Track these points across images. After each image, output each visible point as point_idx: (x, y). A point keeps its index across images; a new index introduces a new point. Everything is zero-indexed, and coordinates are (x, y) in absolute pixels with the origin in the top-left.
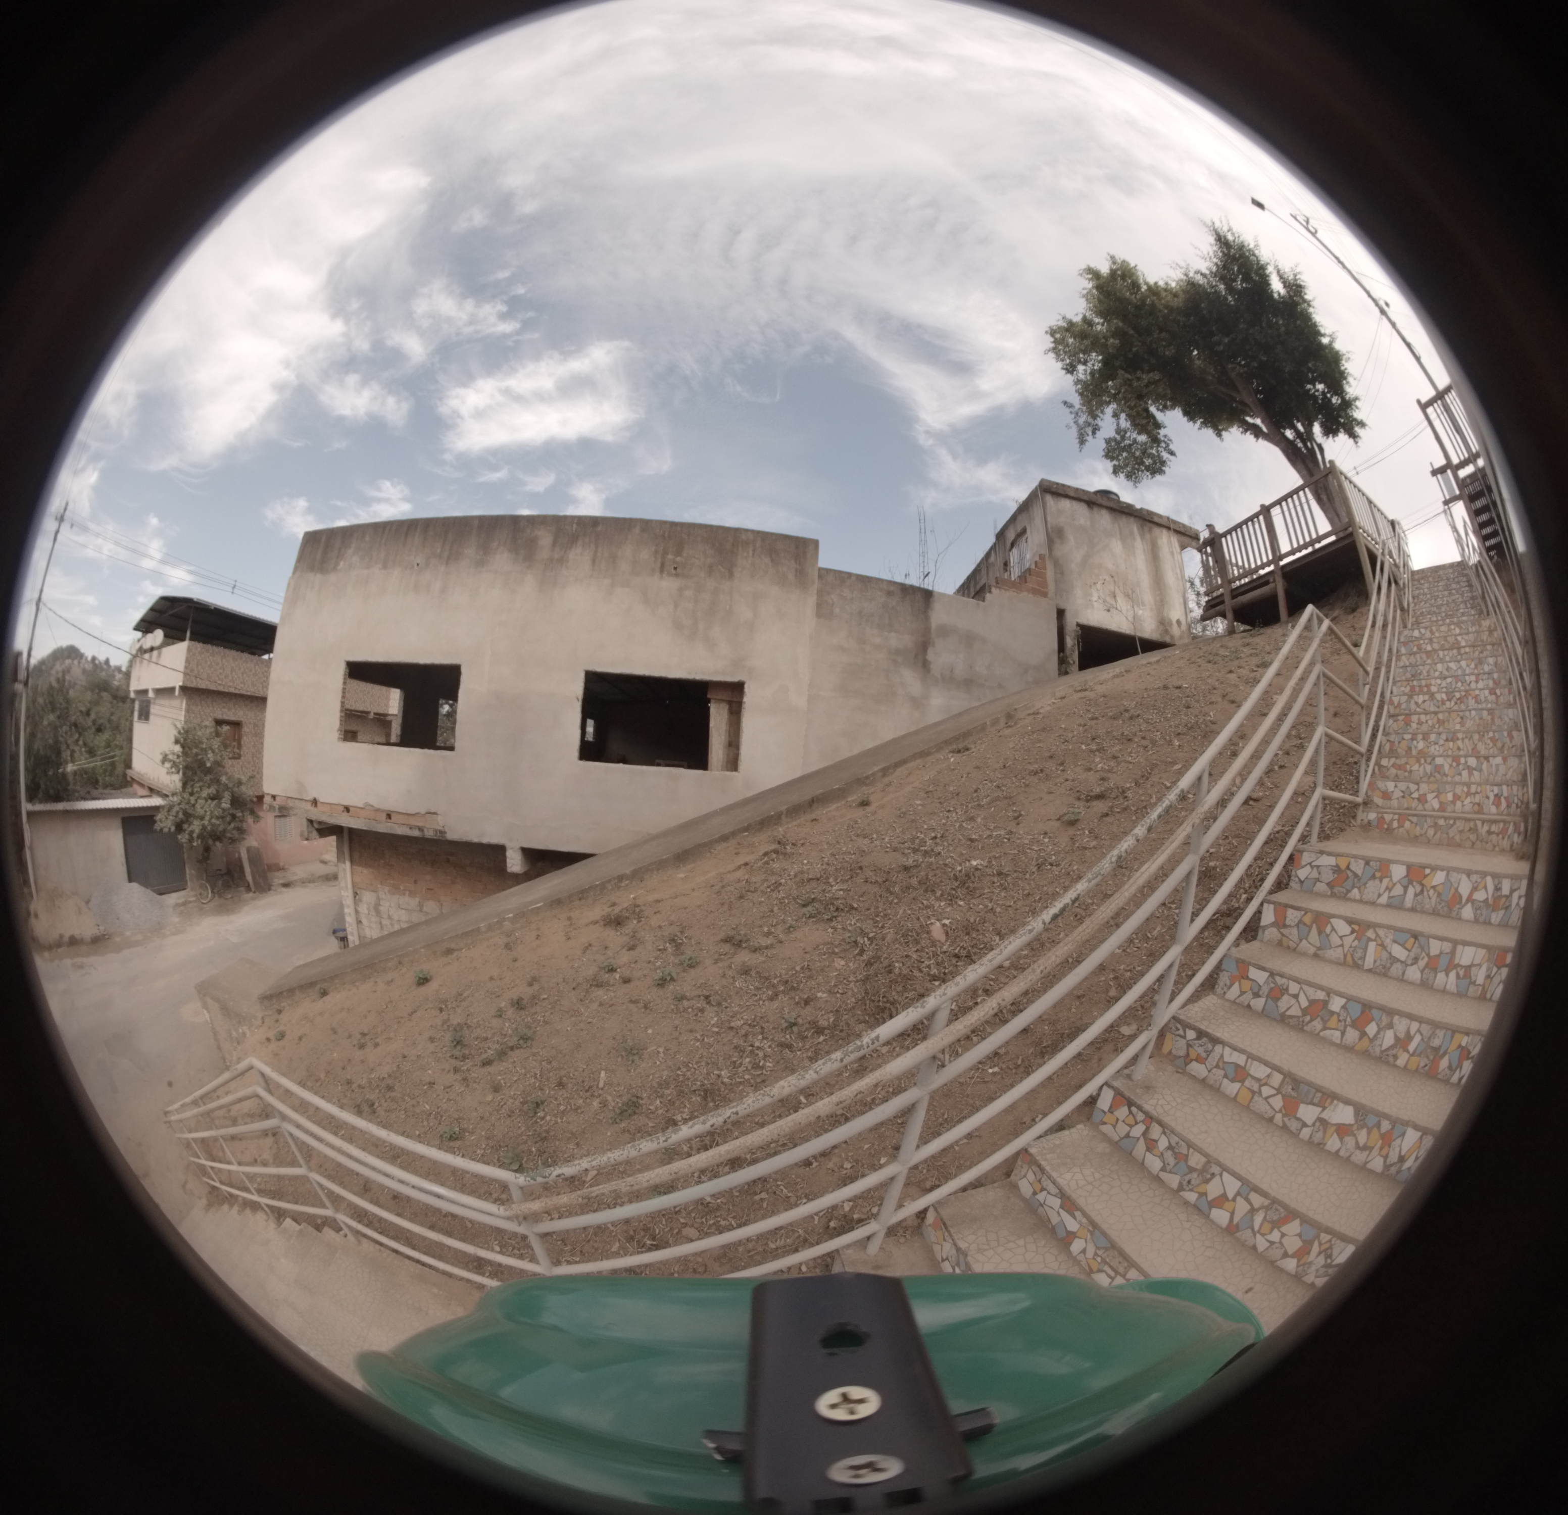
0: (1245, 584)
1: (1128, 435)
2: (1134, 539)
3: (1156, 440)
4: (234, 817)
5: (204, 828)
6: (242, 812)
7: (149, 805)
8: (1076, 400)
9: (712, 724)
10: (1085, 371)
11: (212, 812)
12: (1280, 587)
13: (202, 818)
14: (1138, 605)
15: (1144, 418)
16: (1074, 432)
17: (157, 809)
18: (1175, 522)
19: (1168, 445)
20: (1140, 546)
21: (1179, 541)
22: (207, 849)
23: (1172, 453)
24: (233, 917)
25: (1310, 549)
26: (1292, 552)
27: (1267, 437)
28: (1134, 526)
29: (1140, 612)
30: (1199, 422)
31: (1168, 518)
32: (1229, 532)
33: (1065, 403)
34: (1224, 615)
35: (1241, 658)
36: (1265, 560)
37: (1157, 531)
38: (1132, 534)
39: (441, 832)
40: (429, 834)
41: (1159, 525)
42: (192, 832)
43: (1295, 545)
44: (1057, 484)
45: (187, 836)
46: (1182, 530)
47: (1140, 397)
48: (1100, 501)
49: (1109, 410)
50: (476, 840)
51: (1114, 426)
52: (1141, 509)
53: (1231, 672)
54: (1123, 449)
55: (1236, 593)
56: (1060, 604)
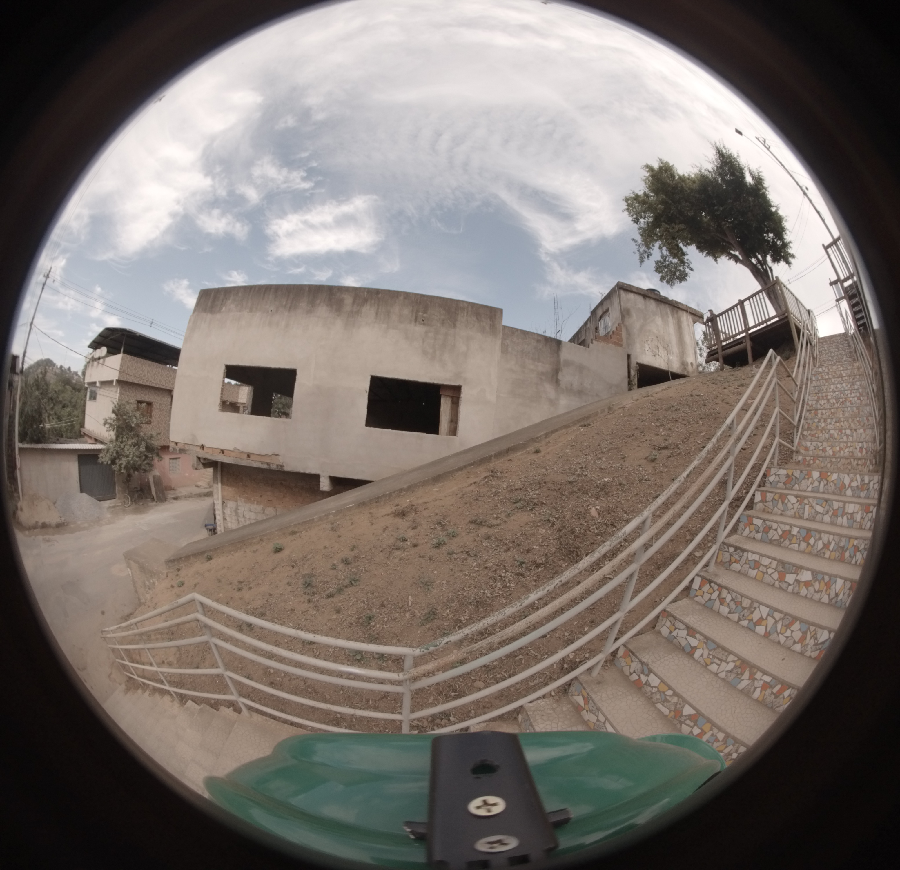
0: (731, 342)
1: (667, 259)
2: (668, 317)
3: (682, 262)
4: (147, 457)
5: (129, 462)
6: (152, 454)
7: (95, 448)
8: (639, 239)
9: (442, 409)
10: (645, 222)
11: (134, 453)
12: (748, 345)
13: (128, 456)
14: (670, 354)
15: (676, 250)
16: (637, 256)
17: (100, 450)
18: (690, 308)
19: (689, 265)
20: (671, 320)
21: (692, 319)
22: (129, 475)
23: (691, 269)
24: (143, 516)
25: (765, 325)
26: (755, 326)
27: (742, 262)
28: (668, 310)
29: (671, 358)
30: (705, 253)
31: (687, 306)
32: (721, 314)
33: (633, 240)
34: (717, 360)
35: (729, 382)
36: (740, 330)
37: (680, 313)
38: (667, 313)
39: (281, 466)
40: (273, 467)
41: (682, 309)
42: (121, 464)
43: (757, 322)
44: (627, 284)
45: (118, 467)
46: (694, 312)
47: (674, 238)
48: (650, 295)
49: (657, 244)
50: (302, 471)
51: (660, 254)
52: (672, 300)
53: (725, 388)
54: (665, 267)
55: (725, 347)
56: (628, 352)
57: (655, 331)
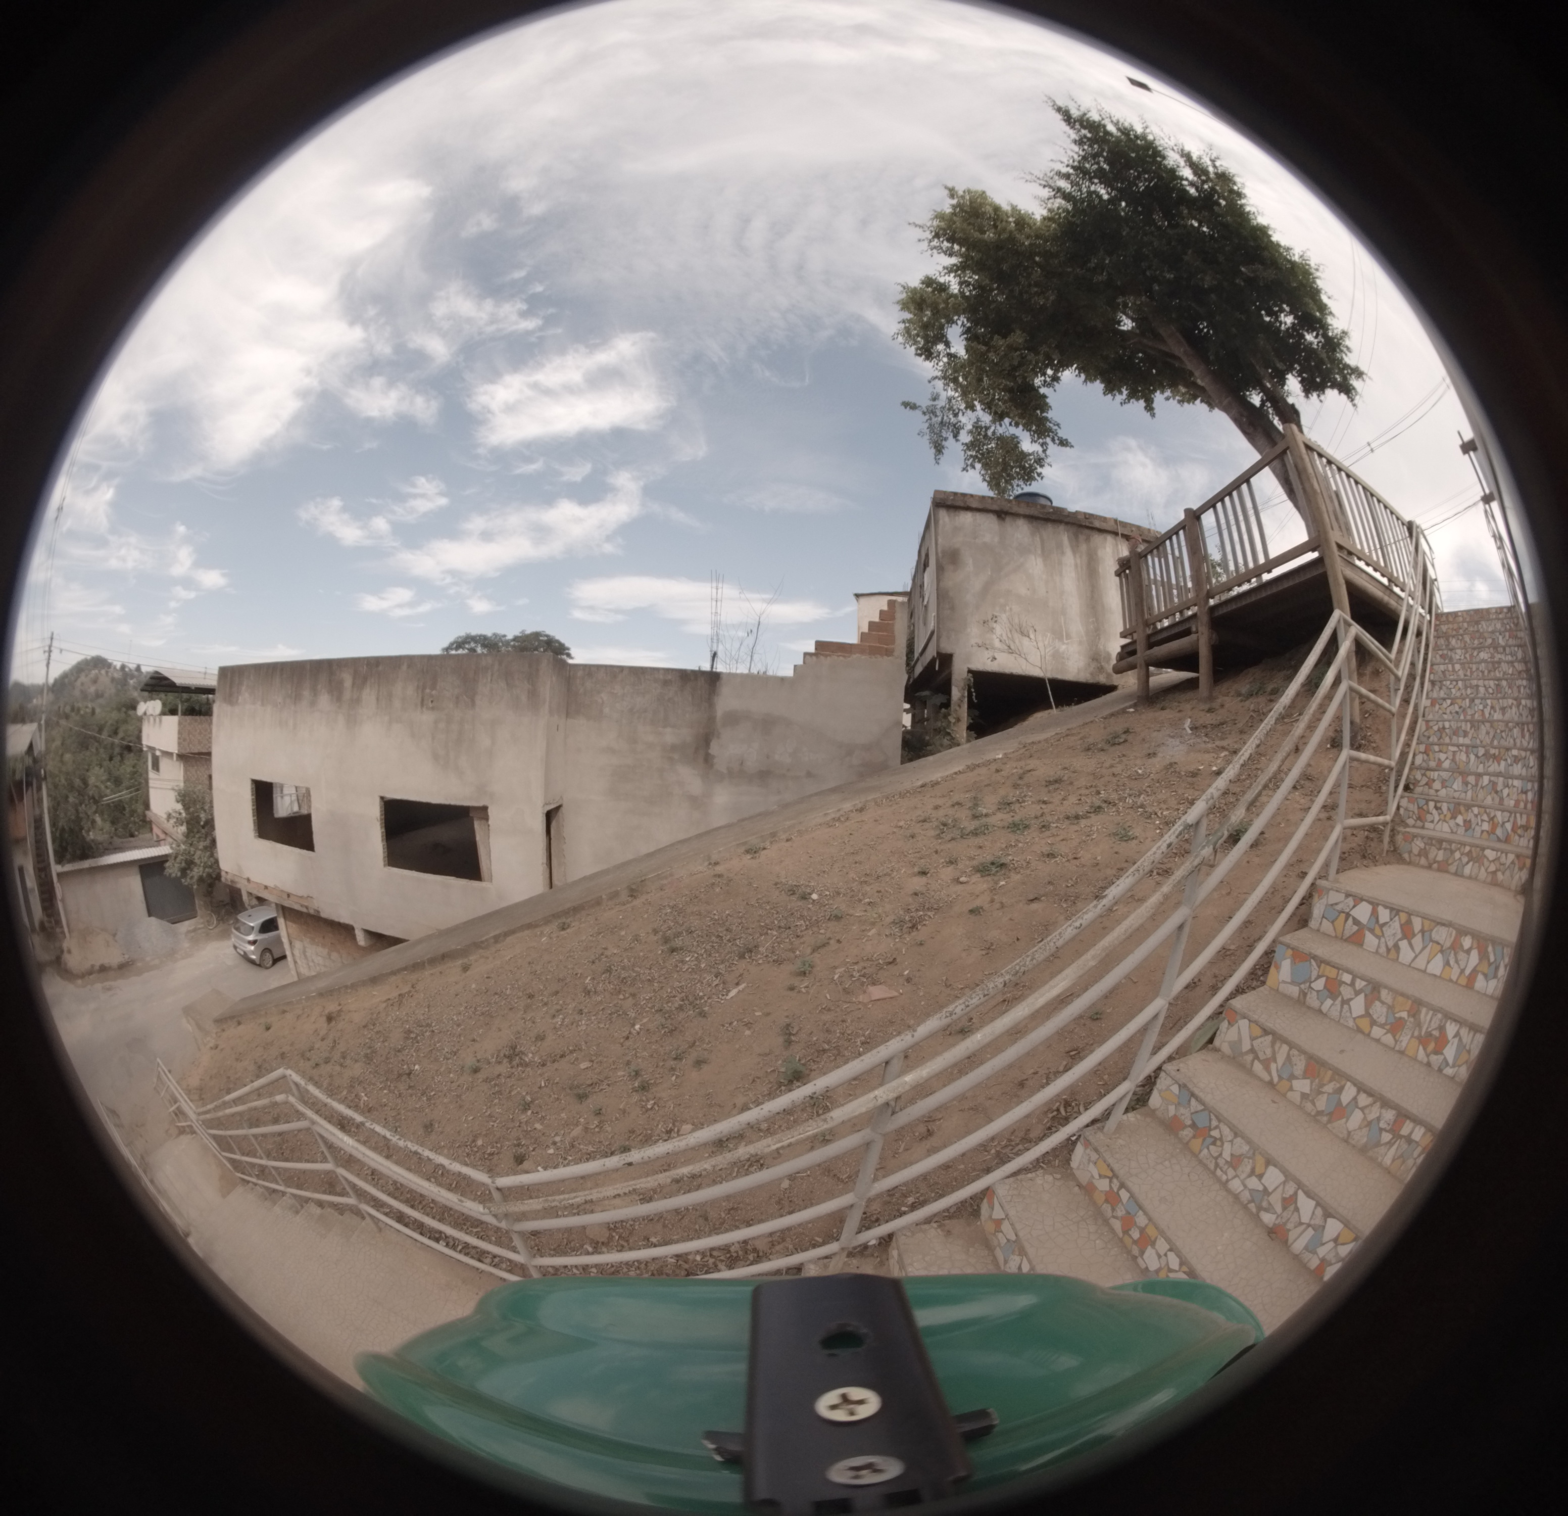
2: (1063, 553)
14: (1061, 638)
18: (1124, 525)
20: (1070, 561)
28: (1064, 536)
29: (1063, 647)
31: (1116, 521)
37: (1097, 538)
38: (1060, 547)
41: (1101, 531)
48: (1015, 509)
52: (1079, 513)
55: (1153, 640)
56: (946, 648)
57: (1023, 591)
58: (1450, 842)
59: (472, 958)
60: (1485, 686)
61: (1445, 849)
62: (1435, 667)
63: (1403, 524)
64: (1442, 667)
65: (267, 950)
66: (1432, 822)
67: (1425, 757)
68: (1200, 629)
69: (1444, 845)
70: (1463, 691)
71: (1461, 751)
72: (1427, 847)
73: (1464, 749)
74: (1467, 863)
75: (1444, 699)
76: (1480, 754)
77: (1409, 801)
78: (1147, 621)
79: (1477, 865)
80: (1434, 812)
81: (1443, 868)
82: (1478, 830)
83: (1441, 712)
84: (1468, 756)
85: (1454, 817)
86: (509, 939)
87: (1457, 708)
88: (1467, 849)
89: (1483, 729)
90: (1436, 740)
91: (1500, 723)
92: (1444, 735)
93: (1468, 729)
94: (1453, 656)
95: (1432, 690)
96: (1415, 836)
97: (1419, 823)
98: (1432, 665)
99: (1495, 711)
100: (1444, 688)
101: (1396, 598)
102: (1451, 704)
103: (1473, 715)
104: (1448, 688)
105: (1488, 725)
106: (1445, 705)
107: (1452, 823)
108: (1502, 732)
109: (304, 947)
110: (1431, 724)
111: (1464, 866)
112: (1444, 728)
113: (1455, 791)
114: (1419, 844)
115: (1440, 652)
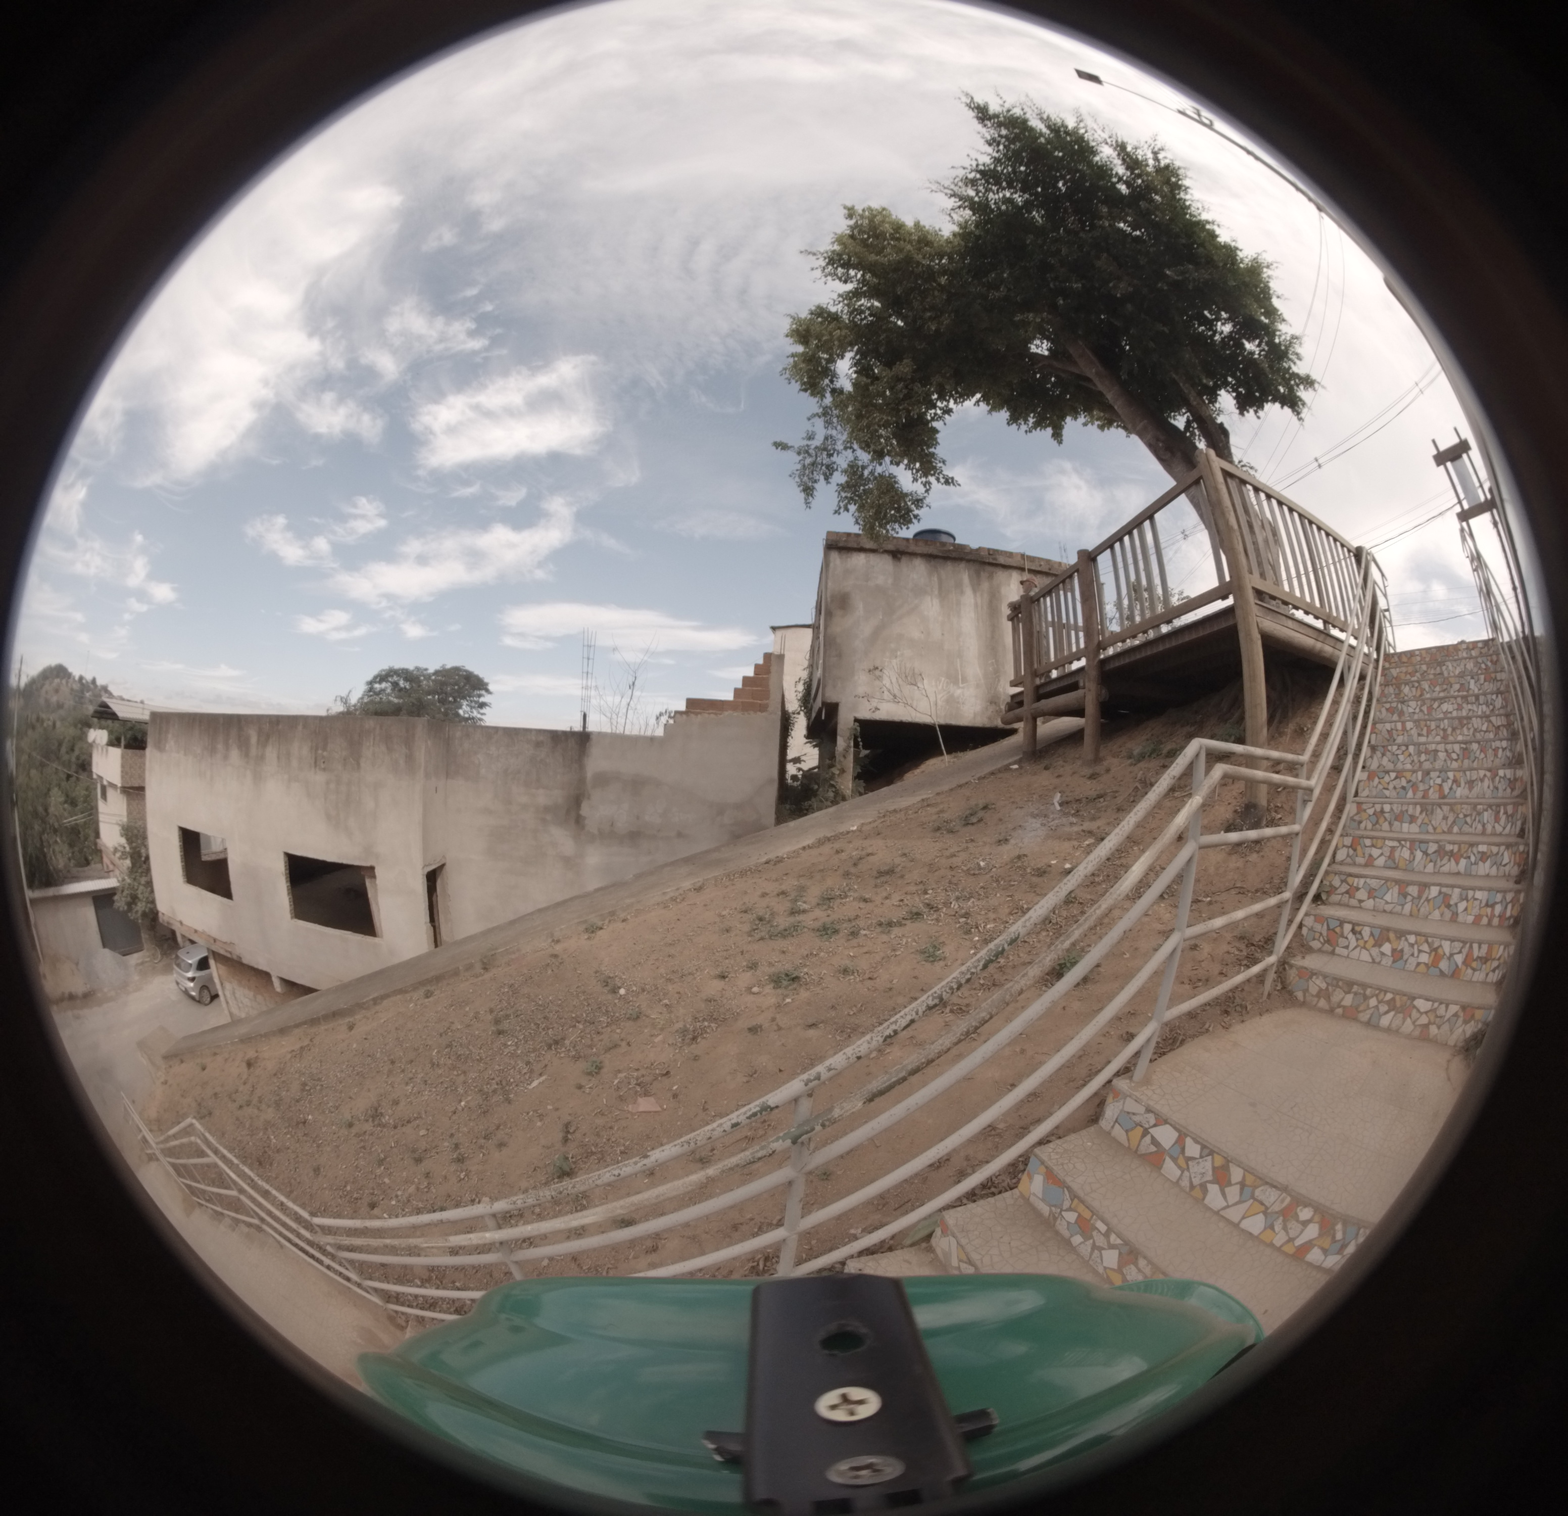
0: (1053, 681)
14: (956, 683)
18: (1032, 559)
20: (970, 600)
28: (964, 575)
29: (958, 691)
31: (1023, 556)
37: (1001, 575)
38: (959, 586)
41: (1007, 567)
46: (1045, 568)
48: (912, 548)
55: (1041, 691)
56: (832, 697)
57: (916, 634)
58: (1364, 986)
59: (358, 1017)
60: (1446, 751)
61: (1356, 994)
62: (1379, 726)
63: (1349, 551)
64: (1388, 726)
65: (204, 987)
66: (1347, 947)
67: (1351, 852)
68: (1087, 684)
69: (1355, 988)
70: (1415, 758)
71: (1403, 846)
72: (1330, 988)
73: (1408, 844)
74: (1387, 1013)
75: (1387, 772)
76: (1430, 851)
77: (1316, 921)
78: (1036, 671)
79: (1401, 1015)
80: (1351, 936)
81: (1350, 1015)
82: (1412, 963)
83: (1380, 787)
84: (1412, 853)
85: (1378, 944)
86: (385, 1002)
87: (1404, 782)
88: (1389, 996)
89: (1439, 813)
90: (1370, 826)
91: (1465, 806)
92: (1381, 820)
93: (1417, 814)
94: (1405, 708)
95: (1371, 757)
96: (1313, 974)
97: (1327, 947)
98: (1374, 724)
99: (1459, 786)
100: (1388, 753)
101: (1332, 642)
102: (1396, 778)
103: (1426, 792)
104: (1393, 754)
105: (1446, 808)
106: (1387, 779)
107: (1375, 951)
108: (1465, 816)
109: (234, 989)
110: (1364, 806)
111: (1380, 1016)
112: (1382, 811)
113: (1387, 903)
114: (1318, 984)
115: (1388, 706)
